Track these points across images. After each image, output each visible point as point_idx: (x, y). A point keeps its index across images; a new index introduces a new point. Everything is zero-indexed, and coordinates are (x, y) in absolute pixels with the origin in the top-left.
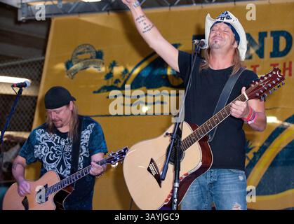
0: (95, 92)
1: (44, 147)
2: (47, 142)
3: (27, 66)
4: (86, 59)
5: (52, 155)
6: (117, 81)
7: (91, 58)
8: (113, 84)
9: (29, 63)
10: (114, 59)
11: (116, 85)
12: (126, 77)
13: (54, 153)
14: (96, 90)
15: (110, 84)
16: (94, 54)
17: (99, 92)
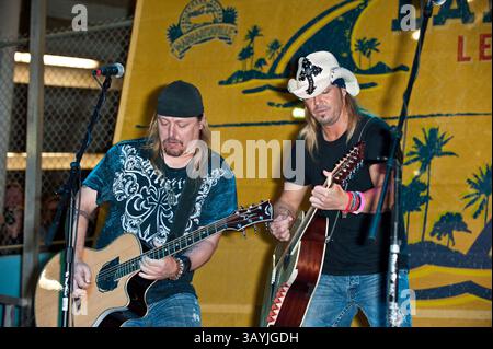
0: (221, 83)
1: (131, 182)
2: (137, 174)
3: (100, 36)
4: (205, 24)
5: (141, 201)
6: (261, 62)
7: (215, 22)
8: (254, 68)
9: (104, 31)
10: (255, 24)
11: (259, 69)
12: (276, 55)
13: (145, 199)
14: (225, 79)
15: (248, 68)
16: (219, 15)
17: (229, 82)
